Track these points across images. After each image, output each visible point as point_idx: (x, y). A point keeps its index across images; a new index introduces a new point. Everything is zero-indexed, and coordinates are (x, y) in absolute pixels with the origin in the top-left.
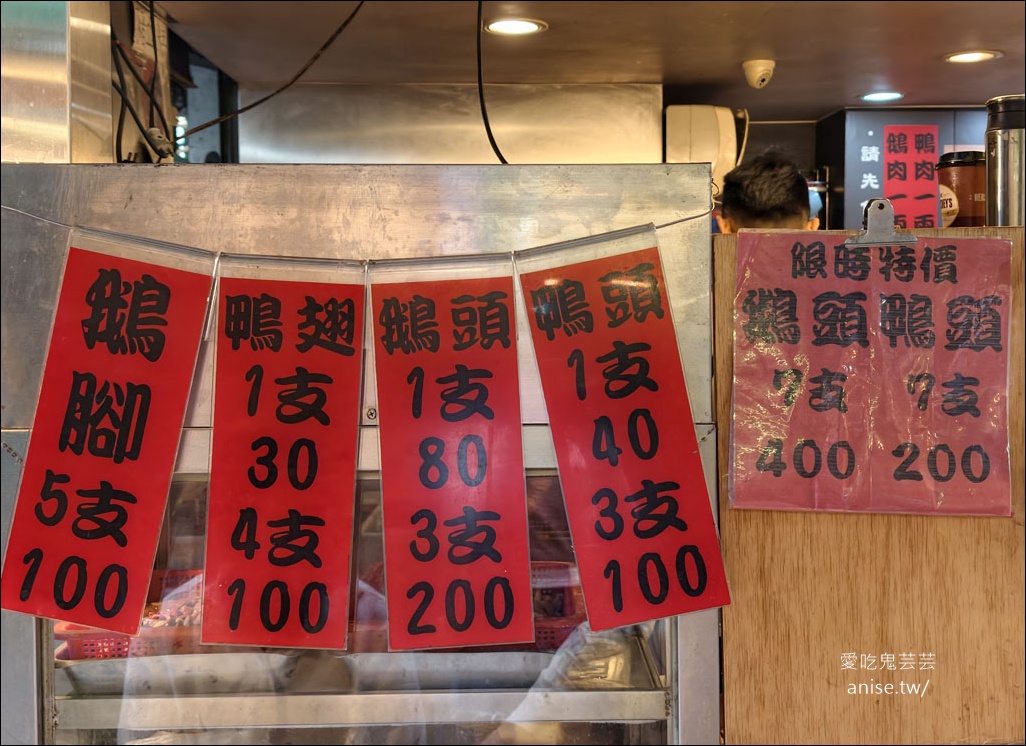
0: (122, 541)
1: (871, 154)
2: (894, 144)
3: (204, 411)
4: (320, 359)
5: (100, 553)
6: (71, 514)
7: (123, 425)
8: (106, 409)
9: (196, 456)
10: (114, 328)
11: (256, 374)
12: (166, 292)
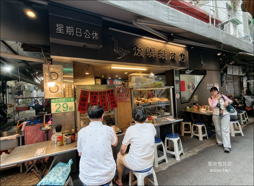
0: (85, 106)
1: (109, 82)
2: (110, 81)
3: (89, 99)
4: (96, 96)
5: (84, 107)
6: (82, 105)
7: (85, 100)
8: (84, 99)
9: (89, 101)
10: (84, 94)
11: (92, 96)
12: (87, 92)
